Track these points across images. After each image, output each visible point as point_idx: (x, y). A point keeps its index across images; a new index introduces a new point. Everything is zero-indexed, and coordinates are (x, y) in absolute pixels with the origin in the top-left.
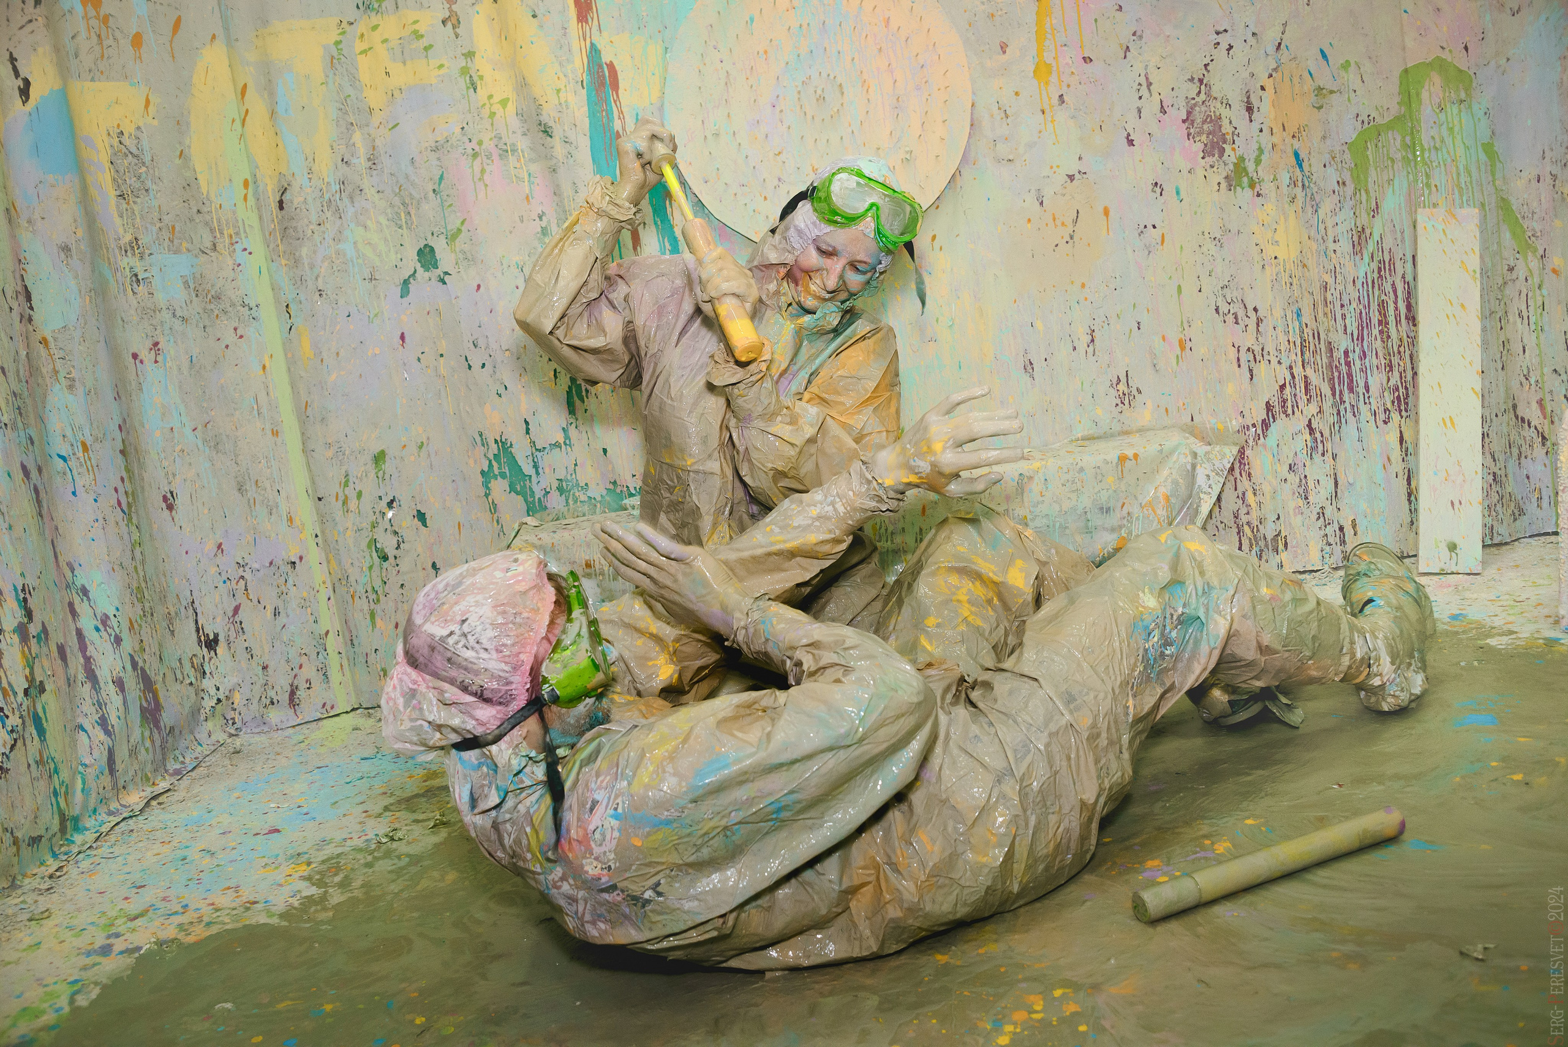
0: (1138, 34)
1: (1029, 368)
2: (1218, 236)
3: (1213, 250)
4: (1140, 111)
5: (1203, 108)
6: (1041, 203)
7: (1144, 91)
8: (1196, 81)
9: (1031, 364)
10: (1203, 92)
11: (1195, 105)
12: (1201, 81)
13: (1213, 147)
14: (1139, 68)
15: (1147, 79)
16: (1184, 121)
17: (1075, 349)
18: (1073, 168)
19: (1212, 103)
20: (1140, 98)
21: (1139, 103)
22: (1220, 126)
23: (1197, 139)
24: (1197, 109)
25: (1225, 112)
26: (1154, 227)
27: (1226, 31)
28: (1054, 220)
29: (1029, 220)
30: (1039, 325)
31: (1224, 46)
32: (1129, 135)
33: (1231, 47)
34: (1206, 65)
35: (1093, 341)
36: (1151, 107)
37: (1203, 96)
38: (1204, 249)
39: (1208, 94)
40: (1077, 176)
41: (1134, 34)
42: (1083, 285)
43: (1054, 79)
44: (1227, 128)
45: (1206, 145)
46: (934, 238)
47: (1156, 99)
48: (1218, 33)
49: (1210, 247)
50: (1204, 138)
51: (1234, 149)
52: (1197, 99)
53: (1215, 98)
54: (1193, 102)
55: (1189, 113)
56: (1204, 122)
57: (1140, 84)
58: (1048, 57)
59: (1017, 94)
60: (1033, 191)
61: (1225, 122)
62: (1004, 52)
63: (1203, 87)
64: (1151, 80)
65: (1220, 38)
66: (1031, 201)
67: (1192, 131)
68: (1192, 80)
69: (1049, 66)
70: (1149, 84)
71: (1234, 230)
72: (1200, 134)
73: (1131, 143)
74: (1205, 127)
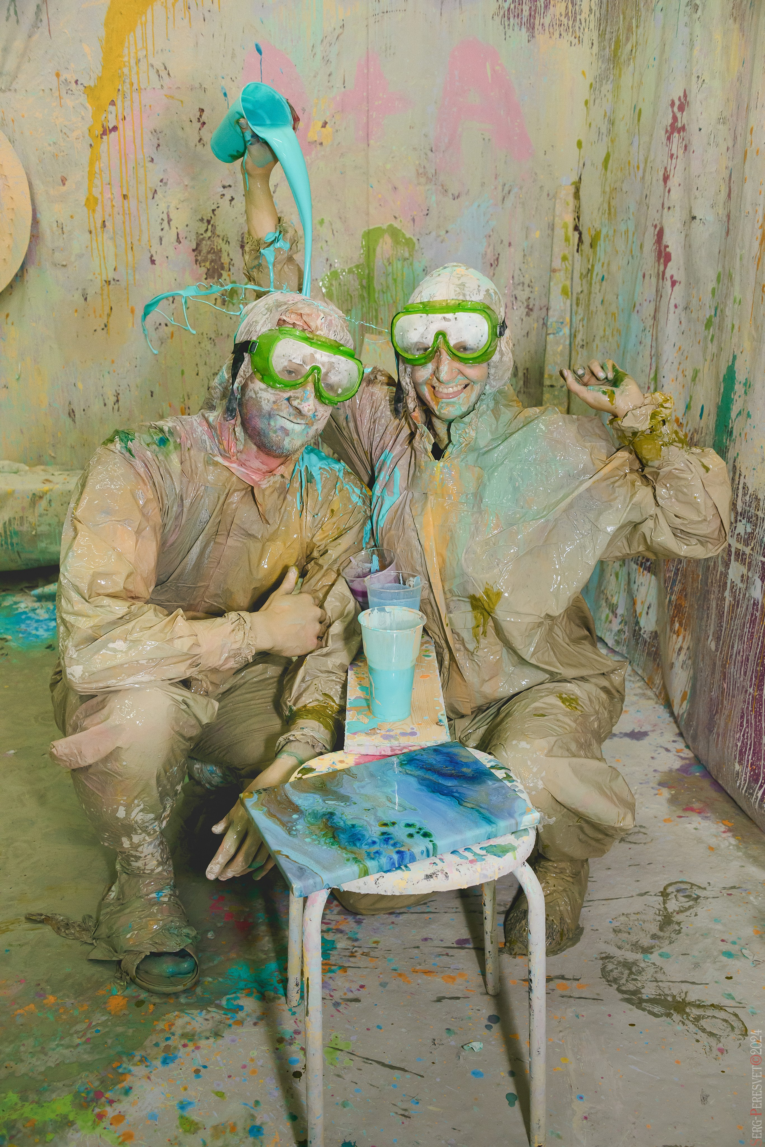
0: (164, 181)
1: (72, 414)
2: (213, 337)
3: (209, 347)
4: (161, 239)
5: (209, 243)
6: (86, 299)
7: (165, 224)
8: (205, 221)
9: (73, 411)
10: (209, 230)
11: (203, 239)
12: (209, 222)
13: (214, 272)
14: (163, 206)
15: (168, 216)
16: (194, 250)
17: (105, 405)
18: (111, 275)
19: (216, 239)
20: (162, 229)
21: (161, 234)
22: (220, 257)
23: (203, 264)
24: (204, 242)
25: (224, 247)
26: (166, 325)
27: (230, 186)
28: (95, 312)
29: (76, 311)
30: (80, 385)
31: (228, 197)
32: (152, 256)
33: (232, 199)
34: (213, 211)
35: (118, 401)
36: (170, 236)
37: (209, 234)
38: (203, 345)
39: (213, 232)
40: (112, 282)
41: (161, 181)
42: (113, 362)
43: (99, 208)
44: (225, 260)
45: (208, 270)
46: (7, 316)
47: (174, 232)
48: (224, 187)
49: (207, 345)
50: (208, 264)
51: (229, 275)
52: (205, 235)
53: (219, 236)
54: (202, 237)
55: (198, 245)
56: (209, 252)
57: (162, 219)
58: (96, 192)
59: (72, 217)
60: (80, 291)
61: (224, 255)
62: (64, 184)
63: (210, 227)
64: (171, 217)
65: (225, 191)
66: (77, 296)
67: (199, 258)
68: (202, 220)
69: (96, 200)
70: (169, 221)
71: (225, 334)
72: (205, 261)
73: (153, 262)
74: (209, 256)
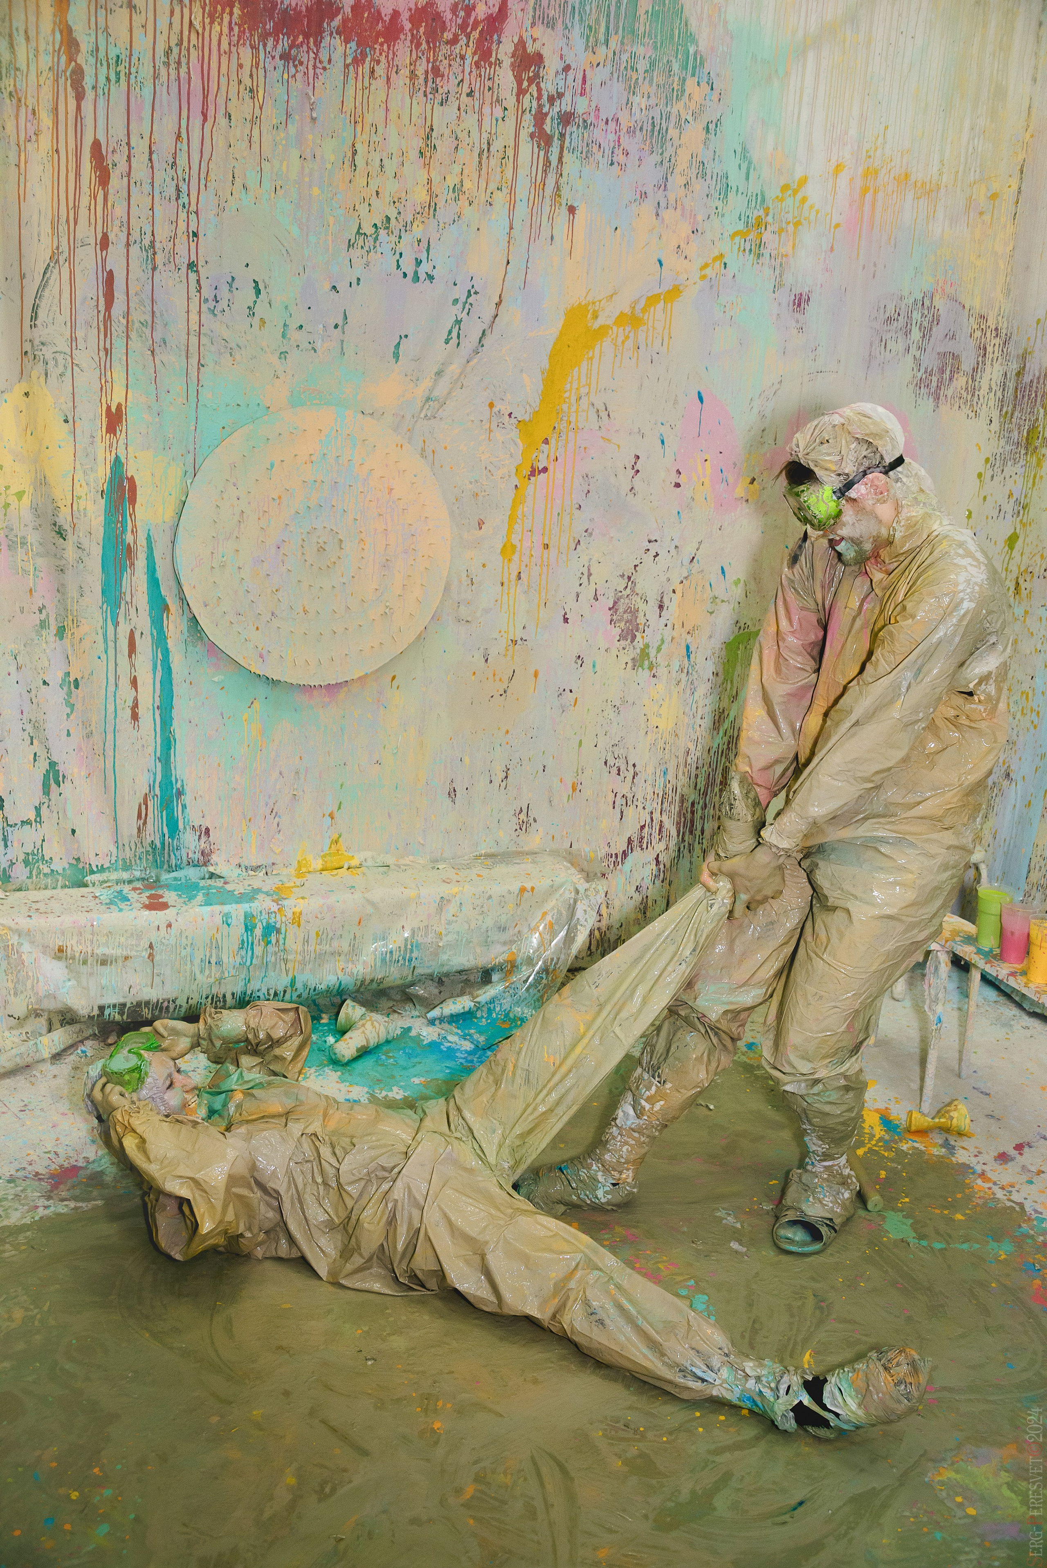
0: (589, 531)
1: (452, 794)
2: (618, 705)
3: (612, 715)
4: (578, 596)
5: (627, 601)
6: (487, 660)
7: (585, 579)
8: (626, 577)
9: (455, 791)
10: (629, 587)
11: (621, 597)
12: (629, 578)
13: (628, 634)
14: (584, 560)
15: (589, 570)
16: (610, 609)
17: (491, 782)
18: (519, 634)
19: (634, 598)
20: (581, 585)
21: (579, 589)
22: (637, 617)
23: (617, 625)
24: (622, 600)
25: (642, 606)
26: (571, 691)
27: (656, 541)
28: (494, 675)
29: (474, 673)
30: (467, 760)
31: (652, 553)
32: (566, 614)
33: (657, 555)
34: (636, 566)
35: (506, 777)
36: (587, 594)
37: (628, 591)
38: (605, 713)
39: (633, 590)
40: (519, 642)
41: (586, 531)
42: (507, 732)
43: (516, 557)
44: (641, 620)
45: (623, 631)
46: (394, 678)
47: (592, 587)
48: (650, 542)
49: (610, 712)
50: (622, 624)
51: (643, 637)
52: (624, 592)
53: (637, 594)
54: (620, 594)
55: (615, 603)
56: (625, 612)
57: (582, 573)
58: (515, 539)
59: (484, 566)
60: (482, 650)
61: (641, 615)
62: (480, 528)
63: (630, 583)
64: (592, 571)
65: (650, 546)
66: (479, 658)
67: (615, 618)
68: (623, 576)
69: (514, 547)
70: (590, 575)
71: (631, 701)
72: (620, 621)
73: (566, 620)
74: (625, 616)
